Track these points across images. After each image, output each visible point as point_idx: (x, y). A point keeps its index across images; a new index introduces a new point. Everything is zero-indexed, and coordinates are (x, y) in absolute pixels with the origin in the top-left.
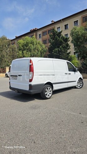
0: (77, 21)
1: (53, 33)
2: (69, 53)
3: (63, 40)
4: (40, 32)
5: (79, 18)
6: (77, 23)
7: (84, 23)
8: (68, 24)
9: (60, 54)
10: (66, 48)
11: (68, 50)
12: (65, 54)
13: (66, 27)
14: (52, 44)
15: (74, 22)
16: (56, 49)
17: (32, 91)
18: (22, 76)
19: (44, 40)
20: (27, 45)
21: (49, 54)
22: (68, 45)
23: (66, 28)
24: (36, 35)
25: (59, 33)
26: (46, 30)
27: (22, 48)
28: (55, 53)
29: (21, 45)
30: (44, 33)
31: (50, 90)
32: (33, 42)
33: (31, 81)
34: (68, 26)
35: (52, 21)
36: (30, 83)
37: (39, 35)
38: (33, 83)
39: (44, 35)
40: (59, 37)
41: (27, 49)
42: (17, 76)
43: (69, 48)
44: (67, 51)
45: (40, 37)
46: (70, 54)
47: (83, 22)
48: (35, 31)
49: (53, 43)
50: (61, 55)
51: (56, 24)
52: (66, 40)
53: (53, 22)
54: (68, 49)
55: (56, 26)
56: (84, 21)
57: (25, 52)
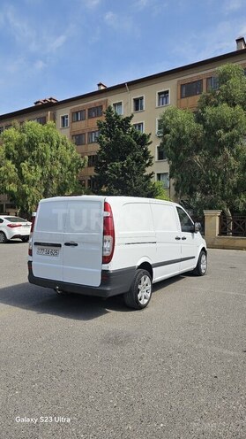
0: (167, 92)
1: (107, 119)
2: (150, 176)
3: (135, 140)
4: (65, 112)
5: (171, 86)
6: (166, 97)
7: (183, 99)
8: (142, 98)
9: (127, 178)
10: (142, 162)
11: (147, 169)
12: (138, 179)
13: (138, 103)
14: (105, 148)
15: (159, 94)
16: (118, 164)
17: (109, 289)
18: (76, 245)
19: (77, 133)
20: (31, 145)
21: (96, 174)
22: (146, 154)
23: (137, 109)
24: (54, 119)
25: (124, 120)
26: (83, 107)
27: (16, 152)
28: (114, 173)
29: (11, 145)
30: (76, 115)
31: (146, 283)
32: (51, 140)
33: (107, 260)
34: (141, 104)
35: (99, 85)
36: (105, 267)
37: (63, 118)
38: (113, 266)
39: (77, 120)
40: (125, 131)
41: (33, 157)
42: (60, 246)
43: (150, 162)
44: (144, 171)
45: (63, 125)
46: (151, 180)
47: (182, 97)
48: (50, 105)
49: (108, 146)
50: (129, 179)
51: (112, 92)
52: (143, 140)
53: (102, 88)
54: (148, 165)
55: (112, 100)
56: (184, 95)
57: (25, 164)
